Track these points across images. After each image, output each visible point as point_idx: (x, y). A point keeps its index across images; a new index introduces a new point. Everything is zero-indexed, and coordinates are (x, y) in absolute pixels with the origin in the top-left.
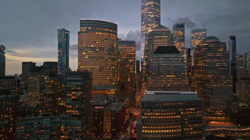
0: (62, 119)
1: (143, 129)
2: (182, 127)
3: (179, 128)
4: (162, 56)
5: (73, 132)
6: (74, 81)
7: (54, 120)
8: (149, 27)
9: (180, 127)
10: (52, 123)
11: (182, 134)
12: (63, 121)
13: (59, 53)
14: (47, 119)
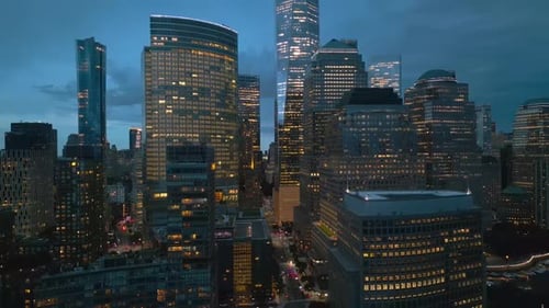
0: (157, 269)
1: (366, 283)
2: (447, 271)
3: (440, 276)
4: (362, 109)
5: (190, 303)
6: (187, 171)
7: (138, 275)
8: (296, 45)
9: (442, 272)
10: (131, 282)
11: (447, 289)
12: (161, 275)
13: (82, 101)
14: (119, 274)
